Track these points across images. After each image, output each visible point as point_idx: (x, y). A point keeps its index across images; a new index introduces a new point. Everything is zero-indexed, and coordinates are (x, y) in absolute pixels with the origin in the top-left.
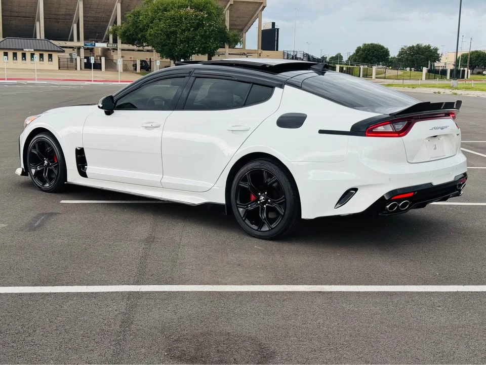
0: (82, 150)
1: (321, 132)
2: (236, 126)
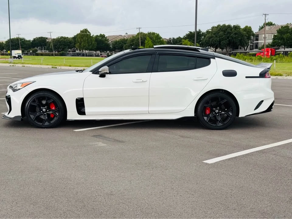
0: (82, 99)
1: (247, 77)
2: (199, 78)
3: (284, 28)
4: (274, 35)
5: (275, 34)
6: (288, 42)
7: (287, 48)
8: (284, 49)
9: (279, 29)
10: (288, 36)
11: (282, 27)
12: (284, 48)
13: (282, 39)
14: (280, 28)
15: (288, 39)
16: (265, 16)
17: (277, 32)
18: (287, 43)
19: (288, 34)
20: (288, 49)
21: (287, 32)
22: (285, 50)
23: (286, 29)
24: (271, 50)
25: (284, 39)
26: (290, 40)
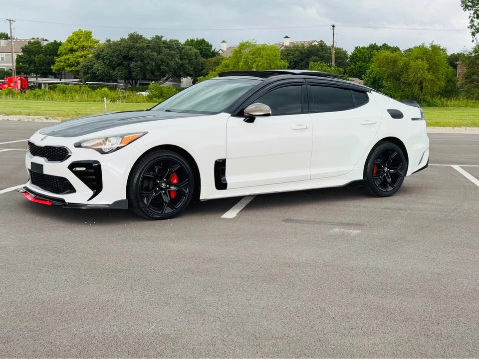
1: (413, 119)
2: (368, 120)
3: (32, 44)
4: (18, 55)
5: (20, 54)
6: (43, 67)
7: (41, 77)
8: (35, 79)
9: (26, 46)
10: (40, 58)
11: (29, 43)
12: (37, 78)
13: (31, 62)
14: (27, 44)
15: (42, 63)
16: (10, 22)
17: (21, 50)
18: (41, 70)
19: (41, 55)
20: (42, 79)
21: (39, 52)
22: (37, 80)
23: (36, 47)
24: (21, 79)
25: (35, 63)
26: (45, 65)
